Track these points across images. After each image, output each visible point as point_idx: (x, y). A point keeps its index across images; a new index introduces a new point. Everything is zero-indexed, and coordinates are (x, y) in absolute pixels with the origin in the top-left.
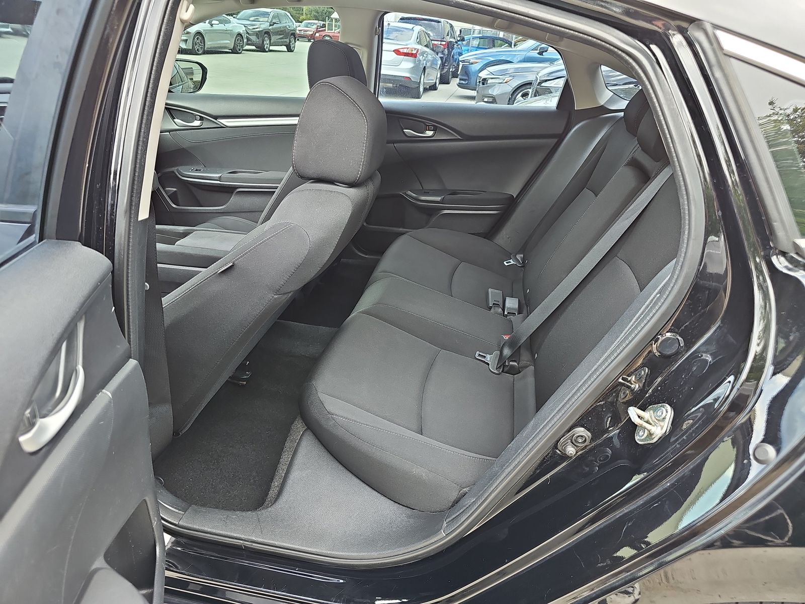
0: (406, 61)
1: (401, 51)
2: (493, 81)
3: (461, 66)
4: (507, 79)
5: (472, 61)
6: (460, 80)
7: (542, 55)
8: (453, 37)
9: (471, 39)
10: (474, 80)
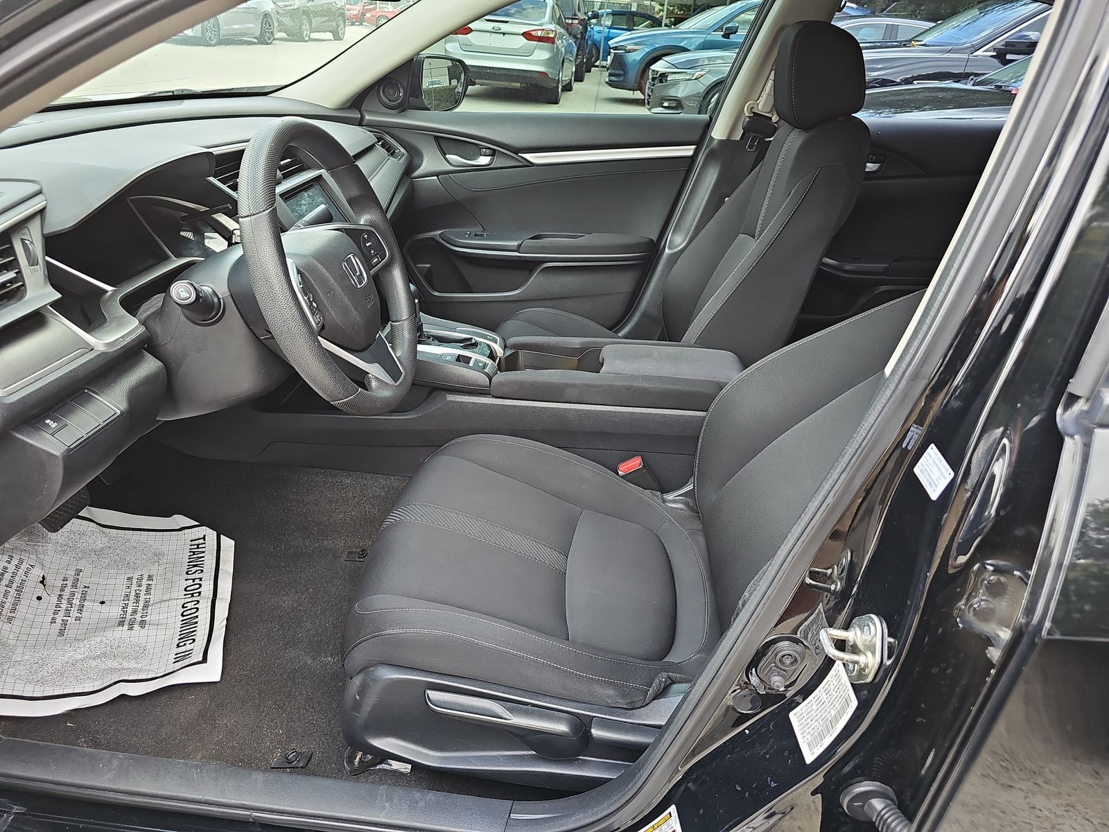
0: (540, 48)
1: (533, 33)
2: (677, 77)
3: (612, 55)
4: (697, 73)
5: (629, 47)
6: (610, 75)
7: (729, 38)
8: (585, 13)
9: (605, 15)
10: (632, 75)
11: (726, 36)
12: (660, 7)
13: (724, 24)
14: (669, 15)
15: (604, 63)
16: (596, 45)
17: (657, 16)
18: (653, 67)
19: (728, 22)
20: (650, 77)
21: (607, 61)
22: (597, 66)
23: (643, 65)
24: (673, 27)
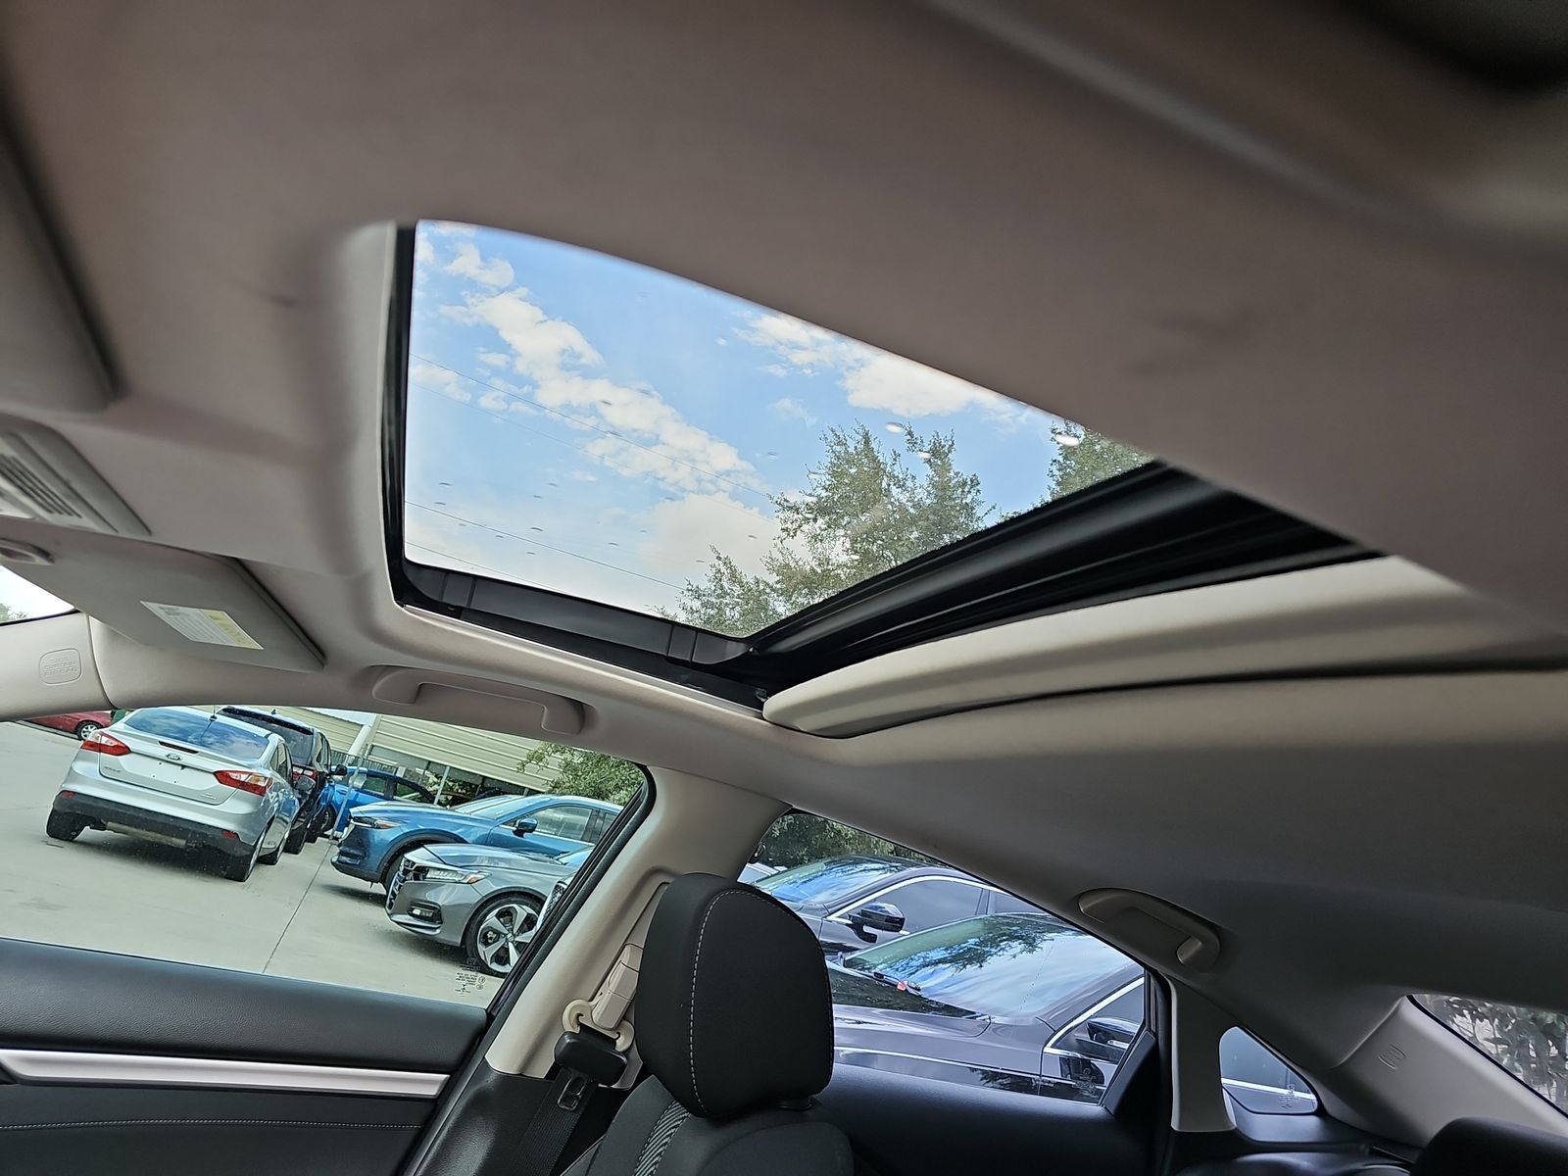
0: (238, 798)
1: (234, 776)
2: (441, 875)
3: (352, 827)
4: (472, 876)
5: (379, 822)
6: (341, 853)
7: (522, 837)
8: (327, 765)
9: (356, 773)
10: (376, 860)
11: (519, 833)
12: (436, 780)
13: (518, 818)
14: (447, 790)
15: (338, 834)
16: (332, 809)
17: (430, 789)
18: (408, 856)
19: (523, 817)
20: (402, 869)
21: (342, 831)
22: (327, 837)
23: (394, 850)
24: (448, 807)
